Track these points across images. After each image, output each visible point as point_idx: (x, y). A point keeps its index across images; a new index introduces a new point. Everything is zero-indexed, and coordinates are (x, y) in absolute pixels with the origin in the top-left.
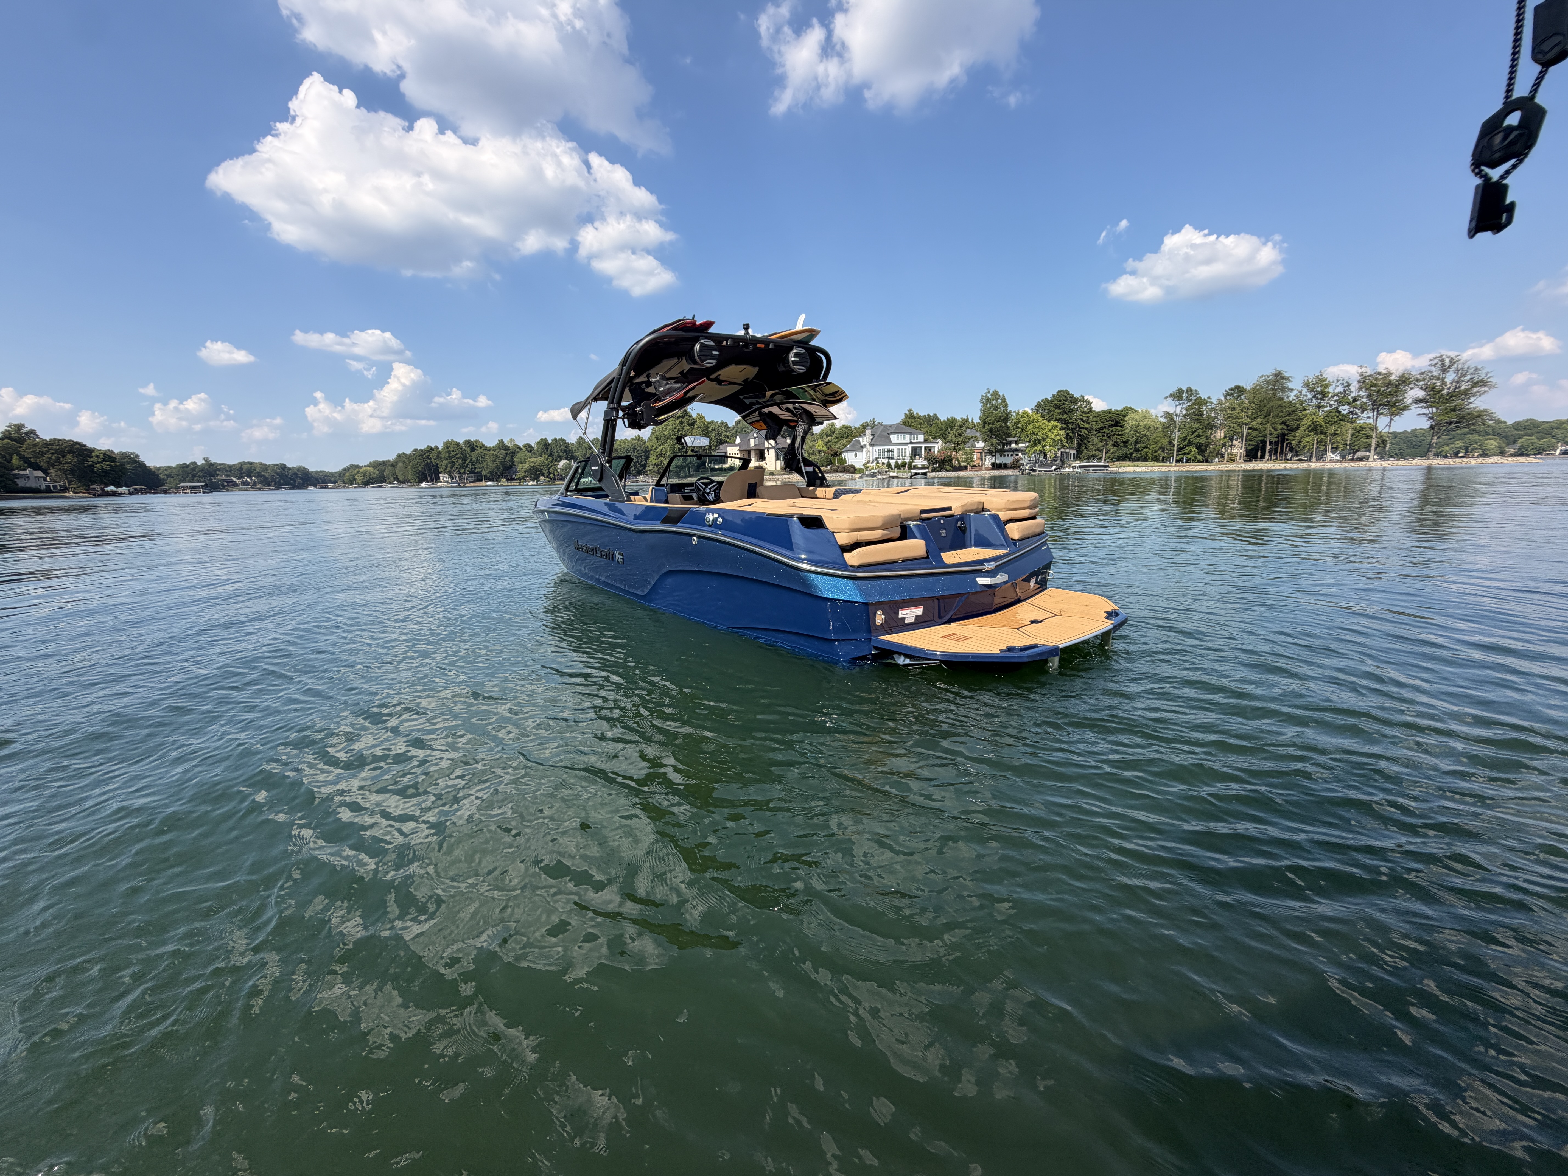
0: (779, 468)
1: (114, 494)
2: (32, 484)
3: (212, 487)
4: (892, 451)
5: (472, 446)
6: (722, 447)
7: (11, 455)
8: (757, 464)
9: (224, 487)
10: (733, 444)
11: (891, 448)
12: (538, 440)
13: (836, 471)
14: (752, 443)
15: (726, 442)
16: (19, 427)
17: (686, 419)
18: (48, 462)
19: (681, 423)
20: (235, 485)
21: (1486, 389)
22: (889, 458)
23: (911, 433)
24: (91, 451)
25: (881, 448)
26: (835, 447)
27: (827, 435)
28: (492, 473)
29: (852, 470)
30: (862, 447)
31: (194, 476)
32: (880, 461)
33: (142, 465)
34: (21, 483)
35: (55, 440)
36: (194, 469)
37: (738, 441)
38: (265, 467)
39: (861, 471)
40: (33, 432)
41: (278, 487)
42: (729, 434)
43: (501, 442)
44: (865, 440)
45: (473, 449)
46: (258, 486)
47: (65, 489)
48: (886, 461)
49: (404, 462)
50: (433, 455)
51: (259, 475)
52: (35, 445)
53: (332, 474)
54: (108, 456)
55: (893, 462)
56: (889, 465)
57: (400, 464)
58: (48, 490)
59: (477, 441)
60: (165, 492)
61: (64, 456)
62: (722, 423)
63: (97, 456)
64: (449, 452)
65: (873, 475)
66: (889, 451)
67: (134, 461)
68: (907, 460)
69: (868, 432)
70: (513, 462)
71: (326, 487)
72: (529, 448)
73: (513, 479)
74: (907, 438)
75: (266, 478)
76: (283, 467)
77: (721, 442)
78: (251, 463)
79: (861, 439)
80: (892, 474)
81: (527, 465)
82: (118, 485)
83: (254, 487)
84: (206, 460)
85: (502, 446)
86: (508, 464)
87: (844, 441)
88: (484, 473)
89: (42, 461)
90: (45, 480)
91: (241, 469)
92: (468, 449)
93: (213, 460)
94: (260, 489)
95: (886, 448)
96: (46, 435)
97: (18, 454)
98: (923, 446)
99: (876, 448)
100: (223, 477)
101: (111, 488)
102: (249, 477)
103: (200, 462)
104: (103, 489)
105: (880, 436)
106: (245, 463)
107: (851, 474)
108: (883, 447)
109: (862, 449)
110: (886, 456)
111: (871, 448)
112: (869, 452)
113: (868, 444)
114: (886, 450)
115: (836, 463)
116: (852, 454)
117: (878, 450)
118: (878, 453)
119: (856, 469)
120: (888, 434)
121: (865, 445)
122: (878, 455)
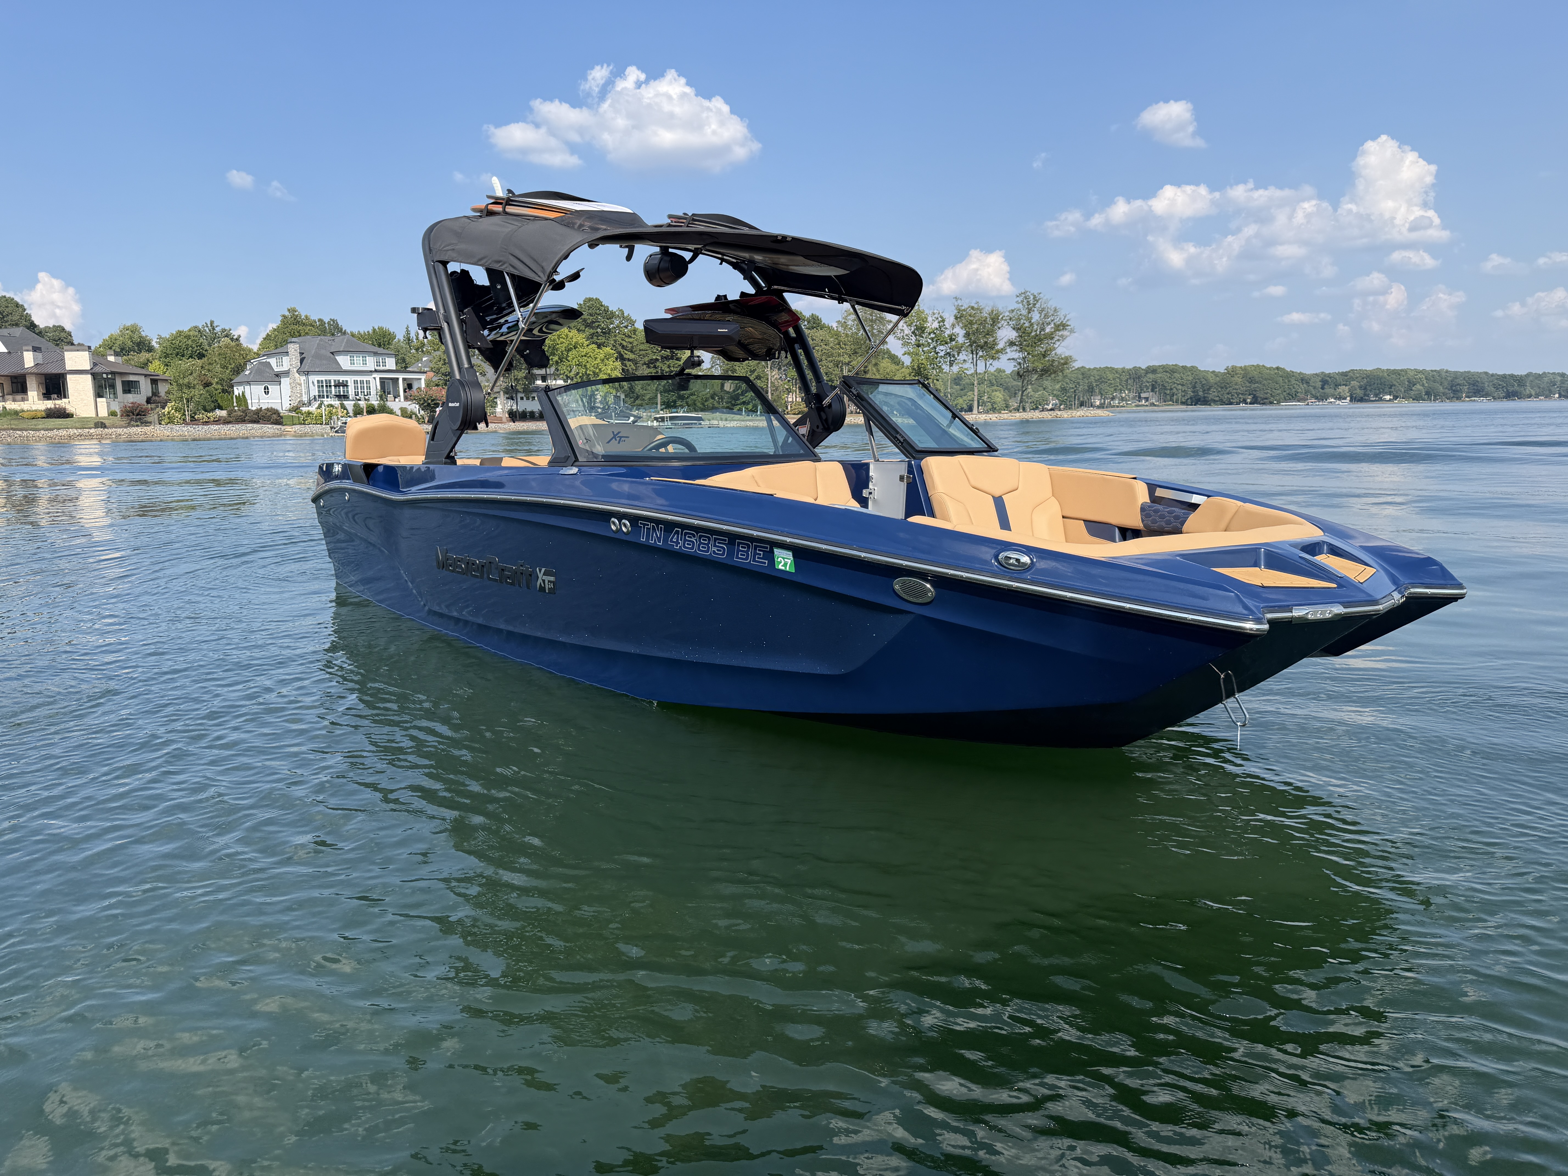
0: (103, 412)
4: (345, 385)
8: (47, 404)
11: (341, 378)
13: (242, 420)
14: (29, 359)
21: (1065, 333)
22: (339, 397)
23: (375, 354)
25: (323, 377)
29: (271, 417)
30: (279, 376)
39: (292, 419)
44: (283, 363)
48: (334, 402)
66: (338, 385)
68: (375, 402)
69: (293, 348)
74: (371, 363)
79: (274, 361)
95: (333, 378)
98: (401, 377)
99: (314, 378)
105: (317, 356)
107: (275, 426)
108: (328, 377)
109: (277, 379)
110: (333, 393)
111: (304, 378)
112: (300, 385)
113: (295, 370)
114: (333, 384)
115: (235, 404)
116: (258, 389)
117: (318, 381)
118: (319, 387)
119: (282, 418)
120: (332, 353)
121: (287, 373)
122: (319, 391)
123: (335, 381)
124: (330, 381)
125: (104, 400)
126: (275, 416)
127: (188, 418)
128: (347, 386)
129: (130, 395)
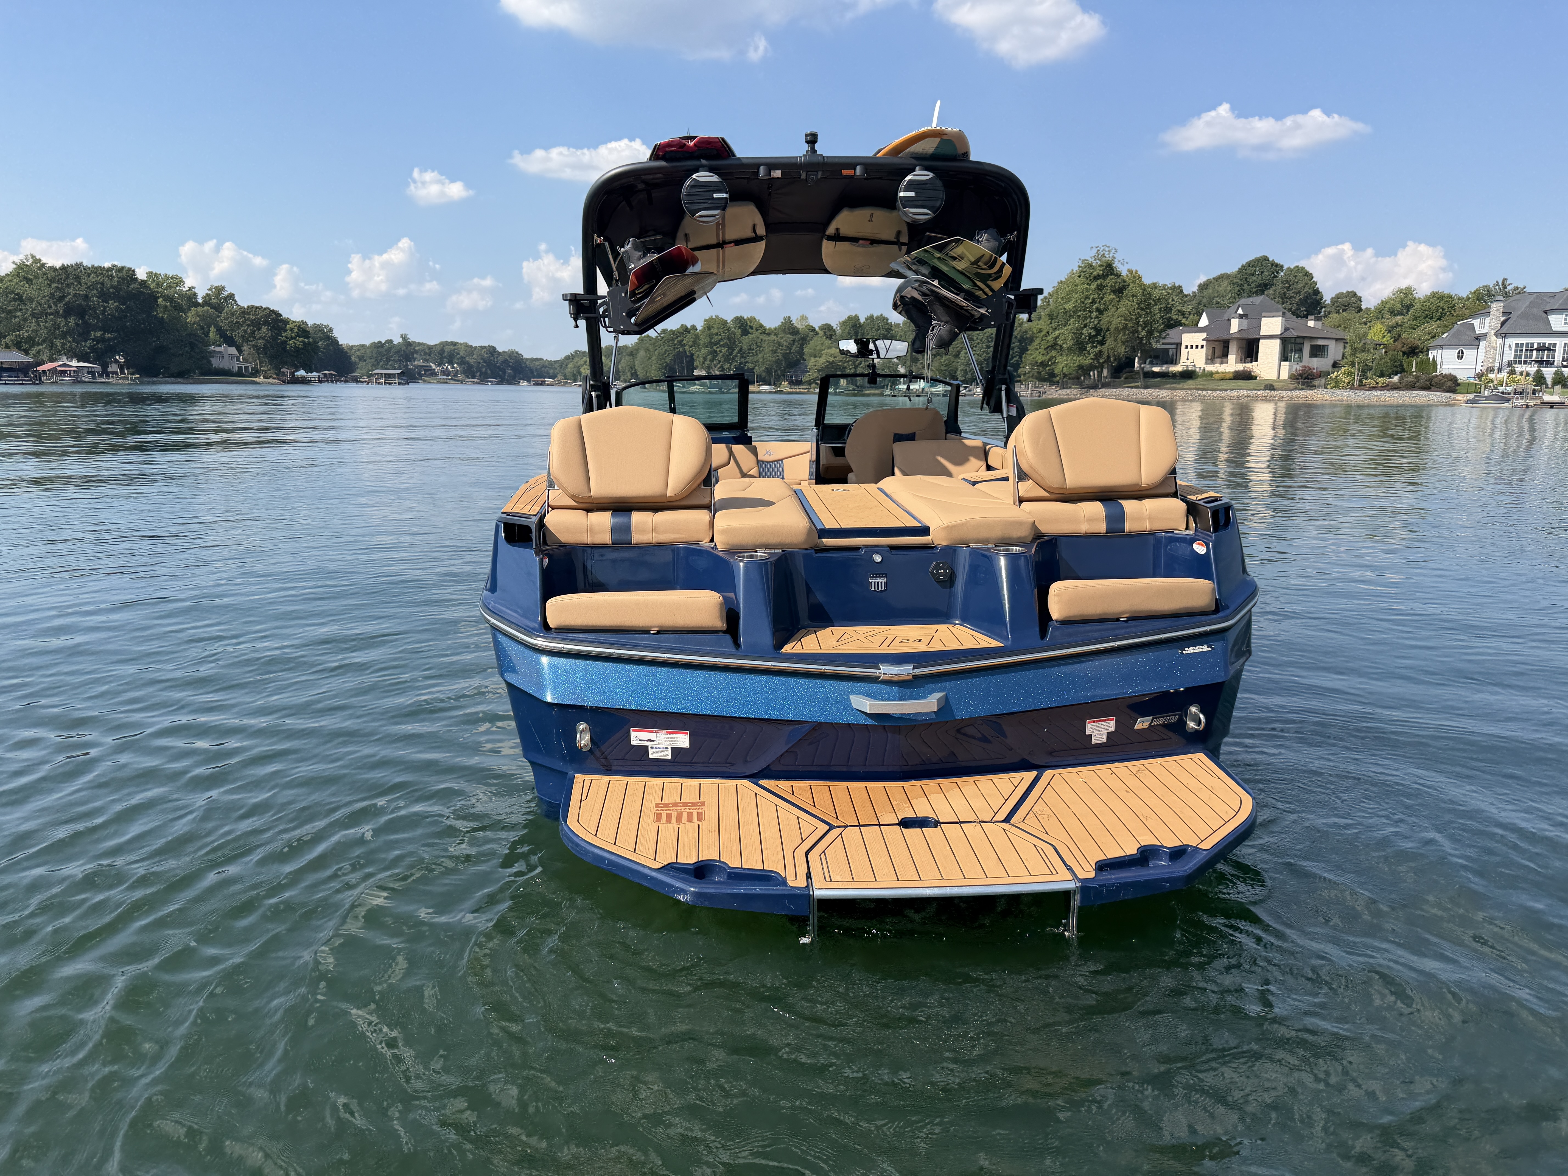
0: (1285, 375)
1: (304, 381)
2: (225, 364)
3: (409, 377)
4: (1551, 349)
5: (744, 325)
6: (1172, 332)
7: (209, 327)
8: (1240, 367)
9: (421, 375)
10: (1194, 327)
11: (1548, 341)
12: (844, 318)
13: (1412, 387)
14: (1235, 326)
15: (1178, 324)
16: (219, 290)
17: (1110, 281)
18: (243, 336)
19: (1100, 288)
20: (433, 374)
22: (1541, 362)
24: (286, 322)
25: (1524, 341)
26: (1414, 337)
27: (1393, 313)
28: (768, 371)
29: (1451, 384)
30: (1478, 338)
31: (388, 360)
32: (1519, 368)
33: (335, 342)
34: (215, 363)
35: (253, 307)
36: (389, 350)
37: (1204, 321)
38: (470, 349)
39: (1468, 388)
40: (231, 296)
41: (483, 380)
42: (1188, 308)
43: (788, 321)
44: (1485, 325)
45: (745, 332)
46: (460, 377)
47: (255, 373)
48: (1533, 369)
49: (647, 350)
50: (688, 340)
51: (462, 362)
52: (233, 314)
53: (551, 364)
54: (302, 330)
55: (1549, 373)
56: (1539, 379)
57: (642, 353)
58: (239, 374)
59: (752, 319)
60: (356, 380)
61: (259, 329)
62: (1174, 288)
63: (292, 330)
64: (711, 336)
65: (1503, 398)
66: (1541, 348)
67: (325, 335)
69: (1497, 308)
70: (801, 353)
71: (542, 384)
72: (828, 330)
73: (799, 383)
75: (470, 366)
76: (492, 350)
77: (1171, 325)
78: (454, 344)
79: (1476, 322)
80: (1547, 398)
81: (822, 361)
82: (309, 370)
83: (455, 379)
84: (404, 337)
85: (788, 327)
86: (794, 357)
87: (1433, 326)
88: (757, 370)
89: (237, 335)
90: (238, 360)
91: (442, 351)
92: (738, 332)
93: (413, 338)
94: (462, 382)
95: (1536, 341)
96: (243, 301)
97: (216, 326)
99: (1512, 341)
100: (421, 363)
101: (301, 373)
102: (451, 363)
103: (397, 340)
104: (293, 374)
105: (1525, 315)
106: (446, 343)
107: (1448, 395)
108: (1530, 340)
109: (1476, 342)
110: (1534, 358)
111: (1500, 341)
112: (1495, 348)
113: (1493, 332)
114: (1535, 347)
115: (1414, 369)
116: (1452, 353)
117: (1517, 345)
118: (1516, 351)
119: (1459, 385)
120: (1546, 312)
121: (1485, 335)
122: (1515, 356)
123: (1539, 344)
124: (1533, 344)
125: (1287, 363)
126: (1449, 383)
127: (1356, 384)
128: (1554, 350)
129: (1315, 359)
